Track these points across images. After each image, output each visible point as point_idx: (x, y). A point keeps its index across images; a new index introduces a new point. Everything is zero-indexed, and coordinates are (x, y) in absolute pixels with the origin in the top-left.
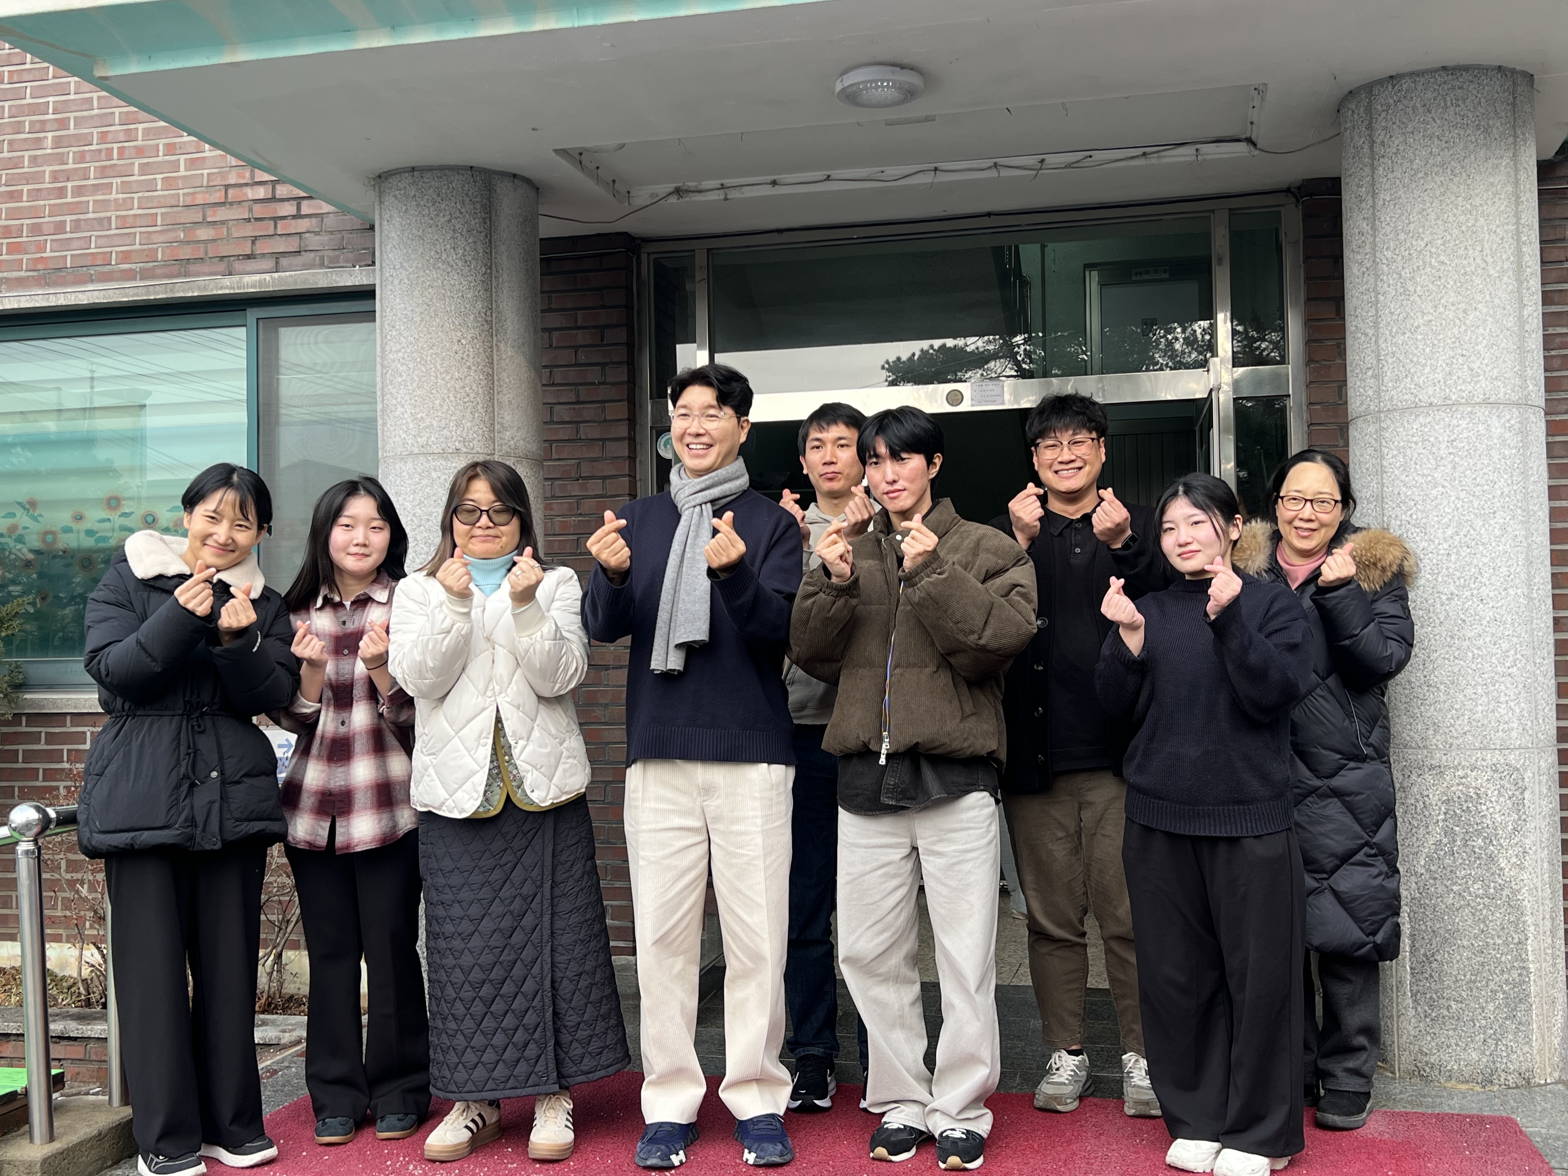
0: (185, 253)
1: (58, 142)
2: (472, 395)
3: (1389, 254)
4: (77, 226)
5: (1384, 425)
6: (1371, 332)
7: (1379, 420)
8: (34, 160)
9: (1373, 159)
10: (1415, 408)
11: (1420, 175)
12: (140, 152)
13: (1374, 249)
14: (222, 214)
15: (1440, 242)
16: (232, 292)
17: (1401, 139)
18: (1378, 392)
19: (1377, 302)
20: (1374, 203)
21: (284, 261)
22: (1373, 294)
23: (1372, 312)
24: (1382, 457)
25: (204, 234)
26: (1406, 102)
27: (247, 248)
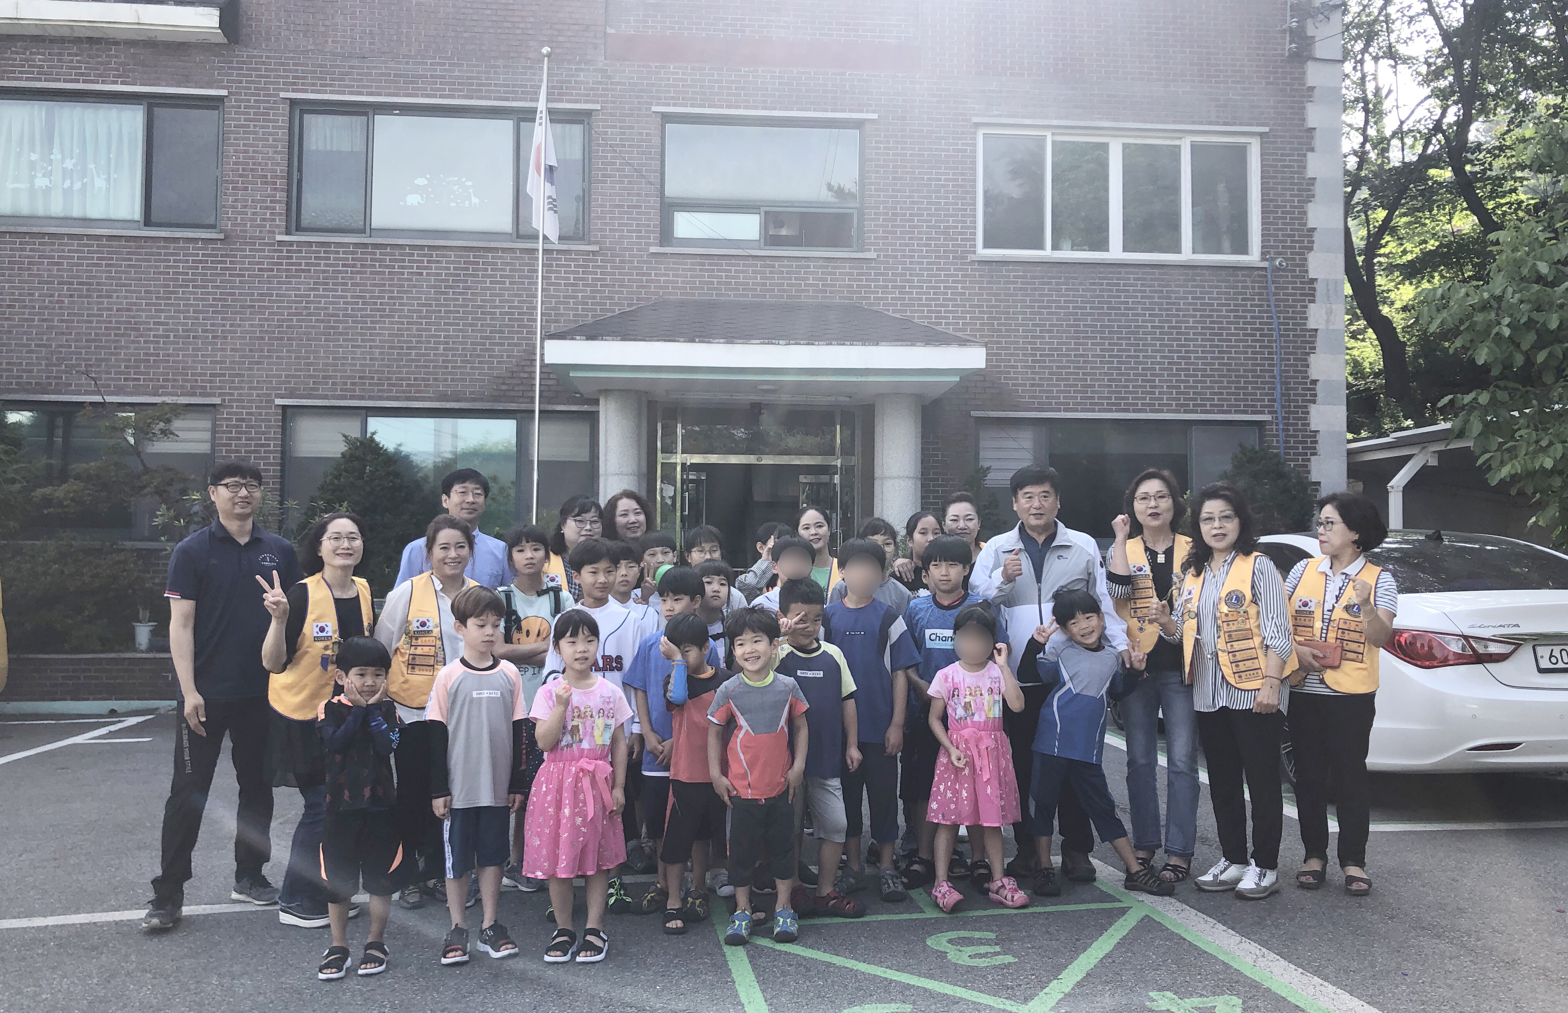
0: (496, 393)
1: (445, 349)
2: (635, 457)
3: (886, 438)
4: (453, 380)
5: (885, 481)
6: (883, 456)
8: (435, 355)
9: (883, 413)
10: (889, 478)
11: (894, 419)
12: (479, 356)
13: (883, 436)
14: (510, 381)
15: (899, 436)
17: (890, 409)
18: (884, 472)
19: (883, 450)
20: (883, 424)
24: (883, 490)
25: (504, 387)
27: (520, 394)
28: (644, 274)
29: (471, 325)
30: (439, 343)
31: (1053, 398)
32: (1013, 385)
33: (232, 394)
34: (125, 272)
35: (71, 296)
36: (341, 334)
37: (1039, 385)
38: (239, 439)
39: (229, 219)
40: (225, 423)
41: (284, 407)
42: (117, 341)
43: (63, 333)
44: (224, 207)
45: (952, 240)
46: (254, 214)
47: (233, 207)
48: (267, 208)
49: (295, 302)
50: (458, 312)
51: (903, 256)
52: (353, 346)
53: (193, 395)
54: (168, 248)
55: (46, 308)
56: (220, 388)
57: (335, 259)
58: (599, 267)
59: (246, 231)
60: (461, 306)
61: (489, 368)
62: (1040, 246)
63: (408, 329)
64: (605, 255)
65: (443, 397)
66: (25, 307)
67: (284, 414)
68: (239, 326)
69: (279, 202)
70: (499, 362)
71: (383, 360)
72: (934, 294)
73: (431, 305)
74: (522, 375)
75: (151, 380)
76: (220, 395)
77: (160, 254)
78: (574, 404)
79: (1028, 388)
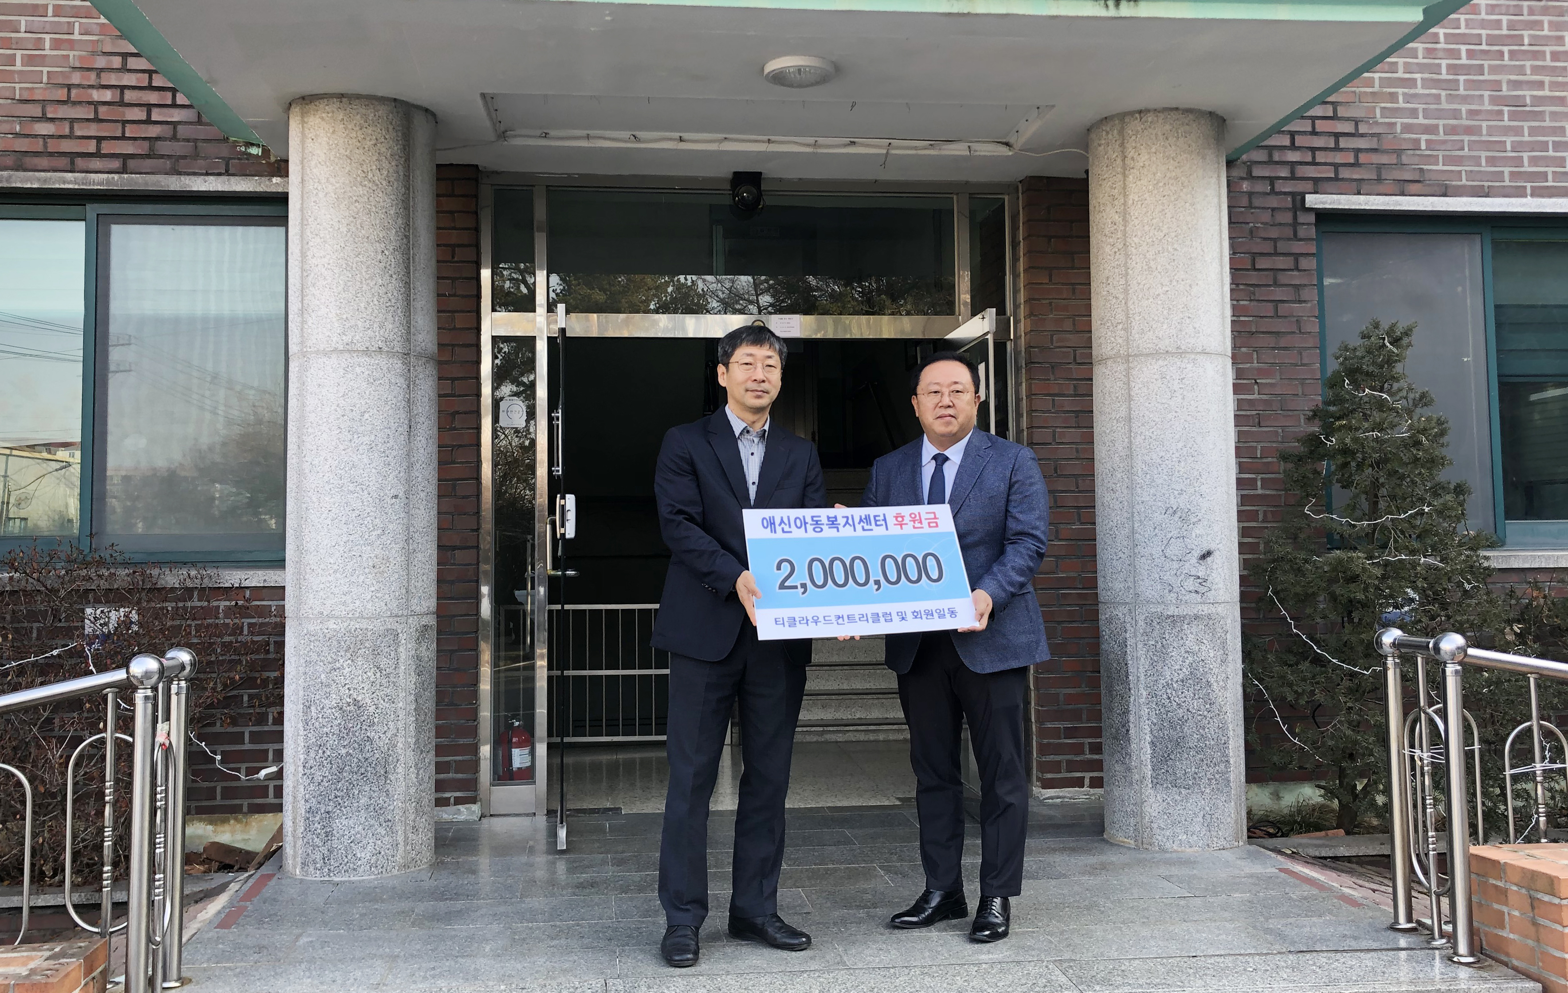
2: (393, 301)
3: (1136, 240)
5: (1131, 365)
6: (1121, 297)
7: (1128, 361)
9: (1125, 169)
10: (1156, 354)
11: (1161, 184)
13: (1125, 235)
15: (1173, 234)
16: (76, 187)
17: (1147, 157)
18: (1127, 340)
19: (1127, 274)
20: (1125, 201)
21: (131, 163)
22: (1123, 269)
23: (1123, 282)
24: (1129, 389)
25: (43, 129)
26: (1150, 130)
27: (91, 147)
31: (1506, 161)
32: (1407, 128)
37: (1469, 130)
78: (244, 173)
79: (1441, 136)
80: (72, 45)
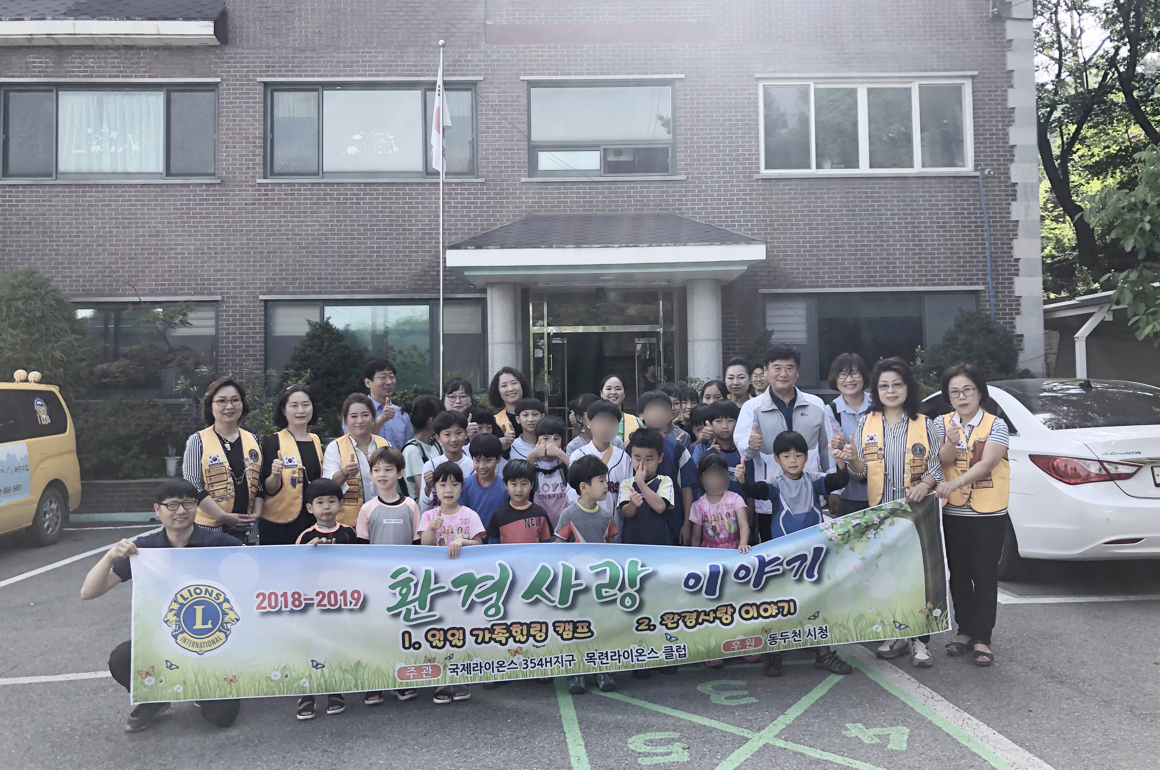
0: (414, 287)
1: (377, 256)
2: (513, 331)
3: (695, 312)
5: (694, 343)
6: (693, 325)
8: (370, 261)
9: (693, 294)
10: (700, 340)
11: (701, 298)
12: (401, 260)
13: (693, 310)
14: (424, 278)
15: (704, 310)
16: (426, 297)
17: (698, 291)
18: (693, 337)
20: (693, 302)
22: (692, 319)
23: (692, 322)
25: (420, 282)
26: (698, 284)
27: (431, 287)
28: (517, 198)
29: (395, 239)
30: (373, 252)
31: (821, 278)
32: (791, 269)
33: (229, 293)
34: (154, 210)
35: (118, 227)
36: (304, 248)
37: (809, 269)
38: (235, 324)
39: (224, 169)
40: (224, 314)
41: (266, 301)
42: (149, 258)
43: (112, 254)
44: (221, 160)
45: (742, 164)
46: (241, 164)
47: (226, 160)
48: (250, 160)
49: (271, 226)
50: (386, 229)
51: (706, 178)
52: (313, 256)
53: (202, 294)
54: (182, 191)
55: (101, 236)
56: (221, 289)
57: (299, 195)
58: (485, 194)
59: (235, 177)
60: (388, 225)
61: (409, 269)
62: (808, 167)
63: (351, 243)
64: (489, 185)
65: (377, 291)
66: (87, 236)
67: (266, 307)
68: (233, 244)
69: (259, 155)
70: (416, 265)
71: (334, 265)
72: (730, 204)
73: (366, 225)
74: (432, 273)
75: (173, 285)
76: (221, 294)
77: (176, 196)
78: (469, 293)
79: (801, 271)
80: (425, 260)
